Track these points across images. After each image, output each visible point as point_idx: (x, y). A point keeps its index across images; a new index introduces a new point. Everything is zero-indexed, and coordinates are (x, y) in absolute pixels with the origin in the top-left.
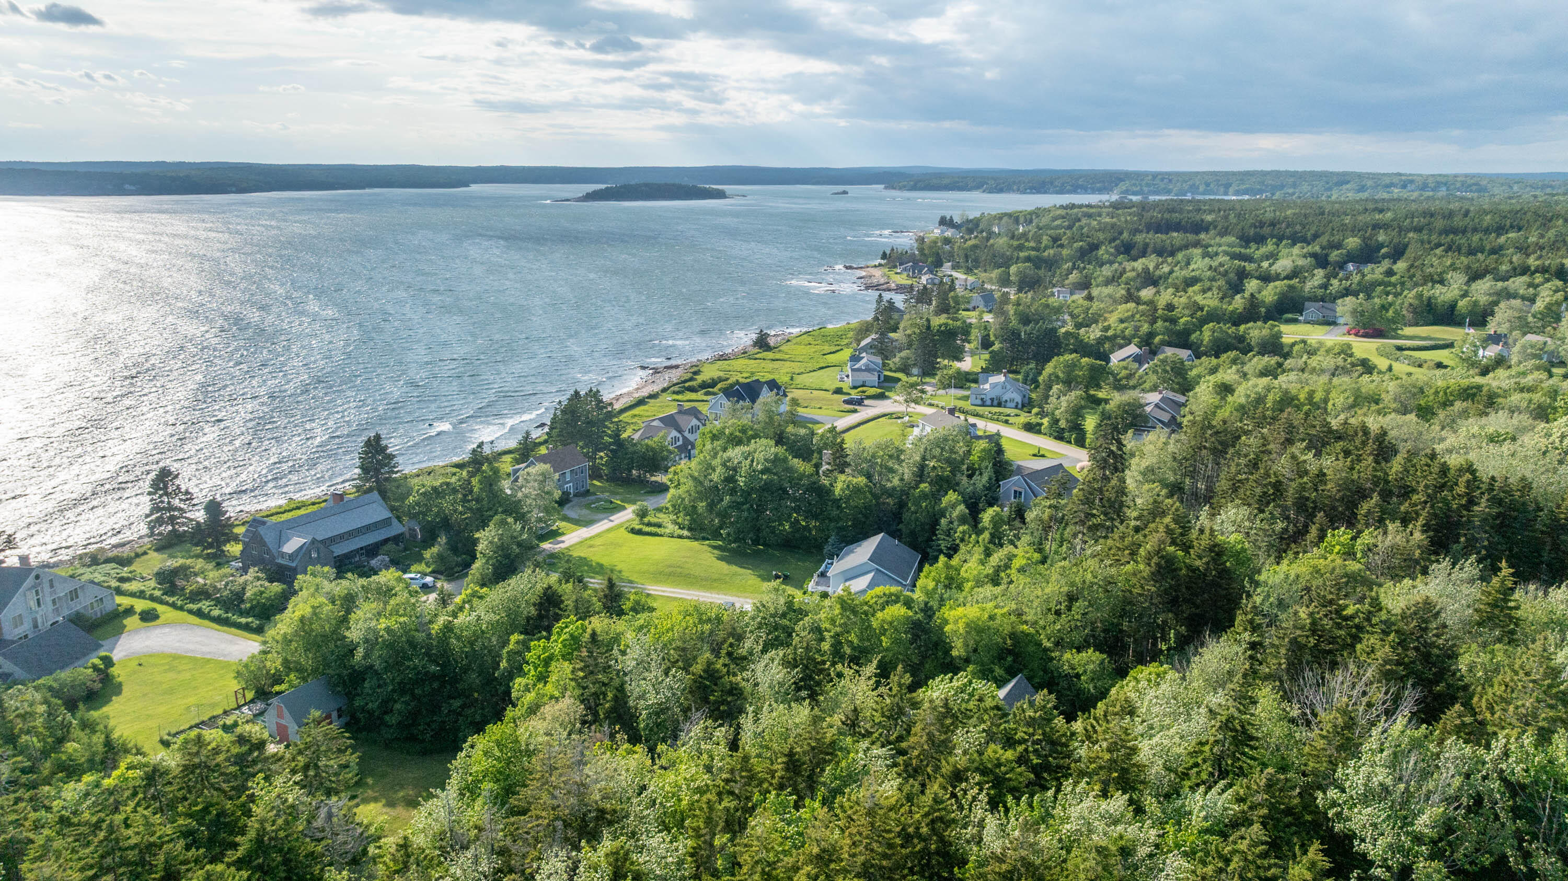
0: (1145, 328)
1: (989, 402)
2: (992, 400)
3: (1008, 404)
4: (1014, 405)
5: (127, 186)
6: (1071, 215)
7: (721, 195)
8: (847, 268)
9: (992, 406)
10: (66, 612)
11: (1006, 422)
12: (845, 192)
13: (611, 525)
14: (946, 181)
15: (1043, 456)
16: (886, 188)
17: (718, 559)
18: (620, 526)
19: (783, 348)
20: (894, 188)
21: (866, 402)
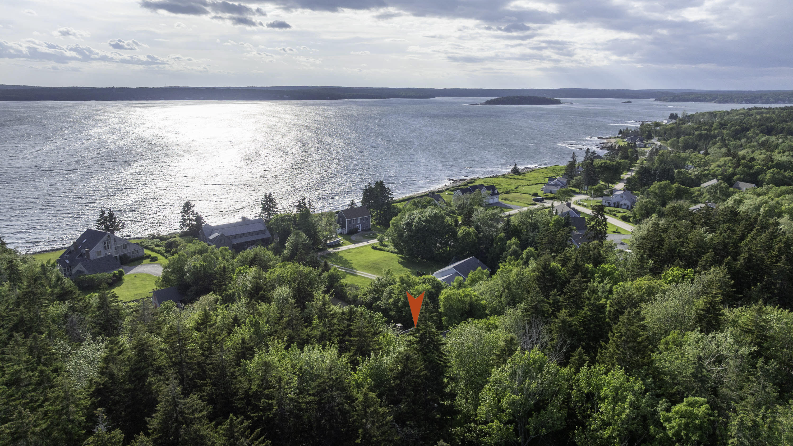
0: (730, 170)
1: (613, 205)
2: (614, 203)
3: (623, 206)
4: (626, 207)
5: (285, 96)
6: (748, 113)
7: (558, 102)
8: (599, 138)
9: (614, 207)
10: (121, 253)
11: (615, 215)
12: (630, 102)
13: (368, 244)
14: (693, 97)
15: (619, 233)
16: (656, 100)
17: (399, 263)
18: (369, 245)
19: (526, 174)
20: (660, 100)
21: (545, 201)
